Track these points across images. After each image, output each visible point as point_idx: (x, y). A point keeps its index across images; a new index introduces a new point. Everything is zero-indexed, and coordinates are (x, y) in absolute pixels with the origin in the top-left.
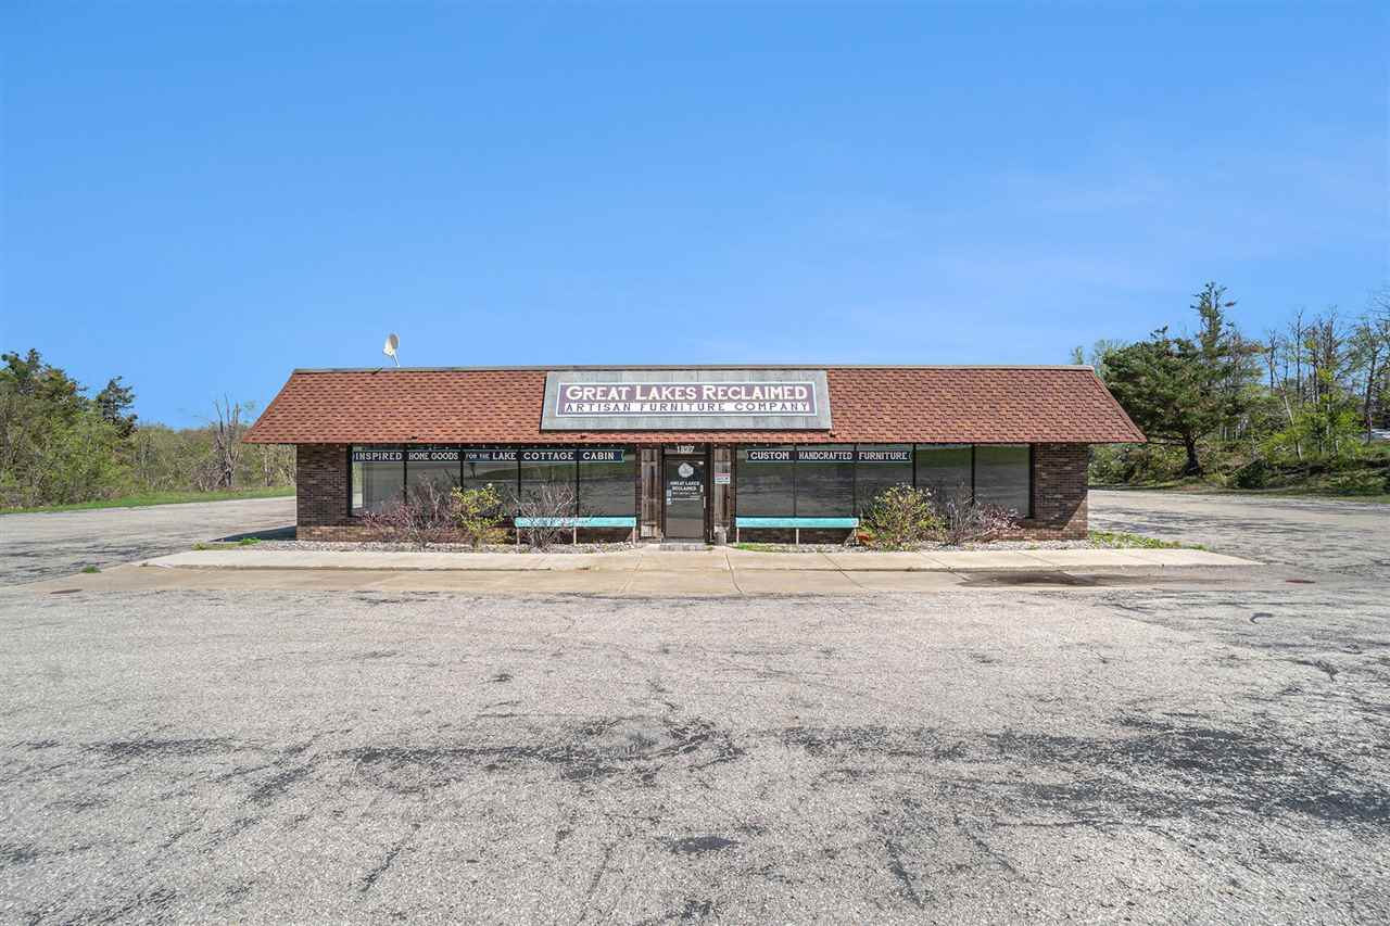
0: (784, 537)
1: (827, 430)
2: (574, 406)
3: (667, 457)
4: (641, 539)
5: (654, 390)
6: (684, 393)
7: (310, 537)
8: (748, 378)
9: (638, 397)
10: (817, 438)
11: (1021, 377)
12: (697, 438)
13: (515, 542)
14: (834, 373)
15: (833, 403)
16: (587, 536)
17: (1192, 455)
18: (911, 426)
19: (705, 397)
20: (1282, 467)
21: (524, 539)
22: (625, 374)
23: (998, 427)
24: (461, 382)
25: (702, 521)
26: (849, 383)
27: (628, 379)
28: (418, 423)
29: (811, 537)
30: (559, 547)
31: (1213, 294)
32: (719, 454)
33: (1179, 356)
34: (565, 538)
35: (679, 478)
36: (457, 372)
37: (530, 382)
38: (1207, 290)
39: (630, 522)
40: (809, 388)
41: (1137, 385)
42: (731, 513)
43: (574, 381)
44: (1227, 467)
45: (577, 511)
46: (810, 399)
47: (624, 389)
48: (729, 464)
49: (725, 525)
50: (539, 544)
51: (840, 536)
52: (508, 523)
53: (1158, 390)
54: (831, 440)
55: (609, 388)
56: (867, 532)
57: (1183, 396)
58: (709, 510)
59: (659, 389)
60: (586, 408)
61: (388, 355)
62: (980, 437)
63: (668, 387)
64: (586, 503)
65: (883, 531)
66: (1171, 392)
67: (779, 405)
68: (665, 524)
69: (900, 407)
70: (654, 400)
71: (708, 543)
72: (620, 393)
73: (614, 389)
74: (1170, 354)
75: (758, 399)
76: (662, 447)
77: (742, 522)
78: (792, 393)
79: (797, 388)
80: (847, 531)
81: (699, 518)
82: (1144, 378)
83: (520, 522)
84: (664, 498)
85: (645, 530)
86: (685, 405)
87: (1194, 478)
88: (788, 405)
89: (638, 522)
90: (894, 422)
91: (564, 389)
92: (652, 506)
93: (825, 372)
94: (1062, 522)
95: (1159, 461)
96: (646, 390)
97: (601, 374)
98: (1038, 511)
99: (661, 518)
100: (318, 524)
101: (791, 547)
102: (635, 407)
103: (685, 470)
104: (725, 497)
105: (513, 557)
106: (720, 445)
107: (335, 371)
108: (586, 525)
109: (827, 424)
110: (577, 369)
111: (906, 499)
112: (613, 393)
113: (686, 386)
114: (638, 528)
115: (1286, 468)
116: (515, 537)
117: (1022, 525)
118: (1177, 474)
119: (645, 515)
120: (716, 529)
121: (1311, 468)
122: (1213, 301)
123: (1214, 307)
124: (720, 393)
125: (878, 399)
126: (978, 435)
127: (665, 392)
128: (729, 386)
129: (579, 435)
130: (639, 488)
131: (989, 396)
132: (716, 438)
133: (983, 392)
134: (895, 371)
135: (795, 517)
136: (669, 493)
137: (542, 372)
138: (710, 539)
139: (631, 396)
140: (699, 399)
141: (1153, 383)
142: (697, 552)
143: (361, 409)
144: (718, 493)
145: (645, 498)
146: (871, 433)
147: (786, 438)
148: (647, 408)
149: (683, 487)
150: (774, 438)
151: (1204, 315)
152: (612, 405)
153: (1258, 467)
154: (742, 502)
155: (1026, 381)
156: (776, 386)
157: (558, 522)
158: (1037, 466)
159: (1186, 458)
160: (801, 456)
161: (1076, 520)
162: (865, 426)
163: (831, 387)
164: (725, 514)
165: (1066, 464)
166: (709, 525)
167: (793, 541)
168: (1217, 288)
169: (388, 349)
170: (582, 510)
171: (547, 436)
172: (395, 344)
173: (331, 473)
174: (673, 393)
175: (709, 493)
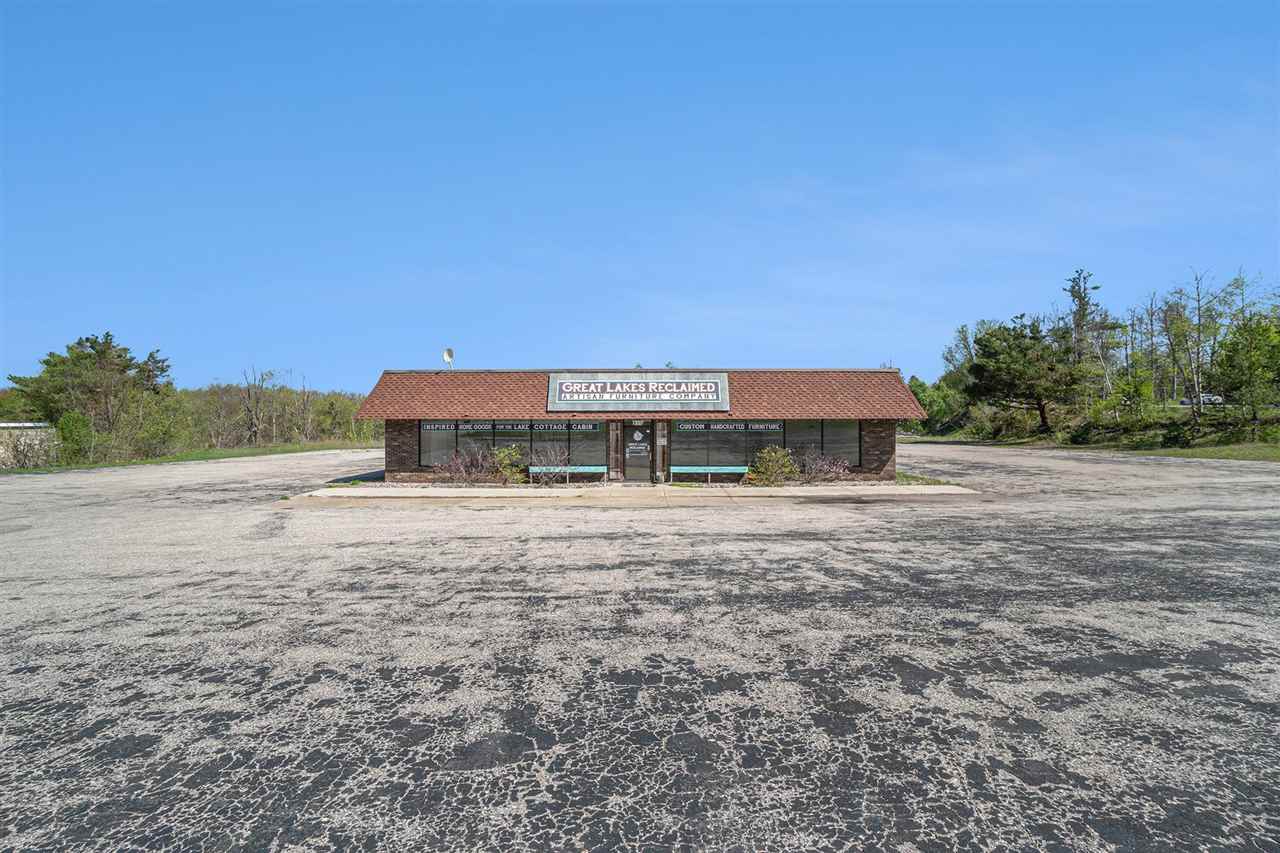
0: (701, 478)
1: (727, 412)
2: (568, 396)
3: (627, 427)
4: (610, 480)
5: (619, 385)
6: (637, 388)
7: (394, 480)
8: (678, 378)
9: (608, 390)
10: (721, 416)
11: (852, 377)
12: (646, 416)
13: (529, 482)
14: (734, 375)
15: (731, 394)
16: (576, 478)
17: (1044, 419)
18: (780, 409)
19: (650, 390)
20: (1106, 428)
21: (537, 480)
22: (600, 374)
23: (835, 409)
24: (495, 380)
25: (649, 470)
26: (742, 381)
27: (602, 378)
28: (468, 407)
29: (718, 478)
30: (558, 485)
31: (1082, 279)
32: (659, 425)
33: (1031, 338)
34: (561, 479)
35: (634, 441)
36: (490, 372)
37: (538, 380)
38: (1076, 275)
39: (603, 469)
40: (716, 384)
41: (997, 361)
42: (667, 463)
43: (567, 379)
44: (1069, 427)
45: (568, 463)
46: (716, 391)
47: (599, 385)
48: (666, 432)
49: (664, 471)
50: (547, 483)
51: (736, 478)
52: (525, 471)
53: (1012, 366)
54: (729, 417)
55: (590, 384)
56: (753, 476)
57: (1031, 371)
58: (653, 461)
59: (621, 384)
60: (576, 397)
61: (446, 362)
62: (822, 415)
63: (627, 383)
64: (573, 457)
65: (763, 475)
66: (1021, 367)
67: (697, 395)
68: (624, 469)
69: (774, 396)
70: (618, 392)
71: (653, 482)
72: (596, 387)
73: (593, 385)
74: (1025, 337)
75: (684, 392)
76: (623, 421)
77: (674, 469)
78: (706, 387)
79: (709, 385)
80: (741, 475)
81: (646, 467)
82: (1002, 356)
83: (533, 470)
84: (624, 455)
85: (613, 475)
86: (638, 395)
87: (1045, 435)
88: (703, 395)
89: (608, 469)
90: (769, 406)
91: (561, 384)
92: (617, 460)
93: (726, 375)
94: (878, 470)
95: (1020, 422)
96: (613, 386)
97: (584, 375)
98: (863, 462)
99: (622, 466)
100: (399, 471)
101: (705, 485)
102: (606, 396)
103: (638, 436)
104: (664, 453)
105: (530, 491)
106: (659, 421)
107: (411, 372)
108: (575, 471)
109: (728, 408)
110: (569, 371)
111: (776, 455)
112: (592, 387)
113: (639, 383)
114: (608, 473)
115: (1108, 428)
116: (530, 479)
117: (852, 471)
118: (1033, 433)
119: (612, 463)
120: (658, 474)
121: (1124, 429)
122: (1082, 284)
123: (1082, 290)
124: (660, 387)
125: (760, 391)
126: (822, 414)
127: (625, 387)
128: (666, 383)
129: (571, 414)
130: (608, 447)
131: (830, 389)
132: (657, 416)
133: (827, 387)
134: (771, 373)
135: (708, 465)
136: (627, 450)
137: (546, 373)
138: (654, 480)
139: (604, 390)
140: (647, 391)
141: (1009, 360)
142: (646, 488)
143: (430, 397)
144: (659, 451)
145: (612, 454)
146: (754, 414)
147: (701, 416)
148: (614, 397)
149: (637, 445)
150: (693, 416)
151: (1073, 295)
152: (592, 395)
153: (1088, 428)
154: (675, 455)
155: (855, 379)
156: (696, 383)
157: (557, 470)
158: (863, 433)
159: (1039, 418)
160: (712, 427)
161: (888, 468)
162: (751, 409)
163: (730, 384)
164: (663, 463)
165: (881, 432)
166: (653, 471)
167: (706, 481)
168: (1085, 274)
169: (447, 358)
170: (572, 462)
171: (550, 415)
172: (451, 355)
173: (409, 438)
174: (630, 387)
175: (653, 450)
